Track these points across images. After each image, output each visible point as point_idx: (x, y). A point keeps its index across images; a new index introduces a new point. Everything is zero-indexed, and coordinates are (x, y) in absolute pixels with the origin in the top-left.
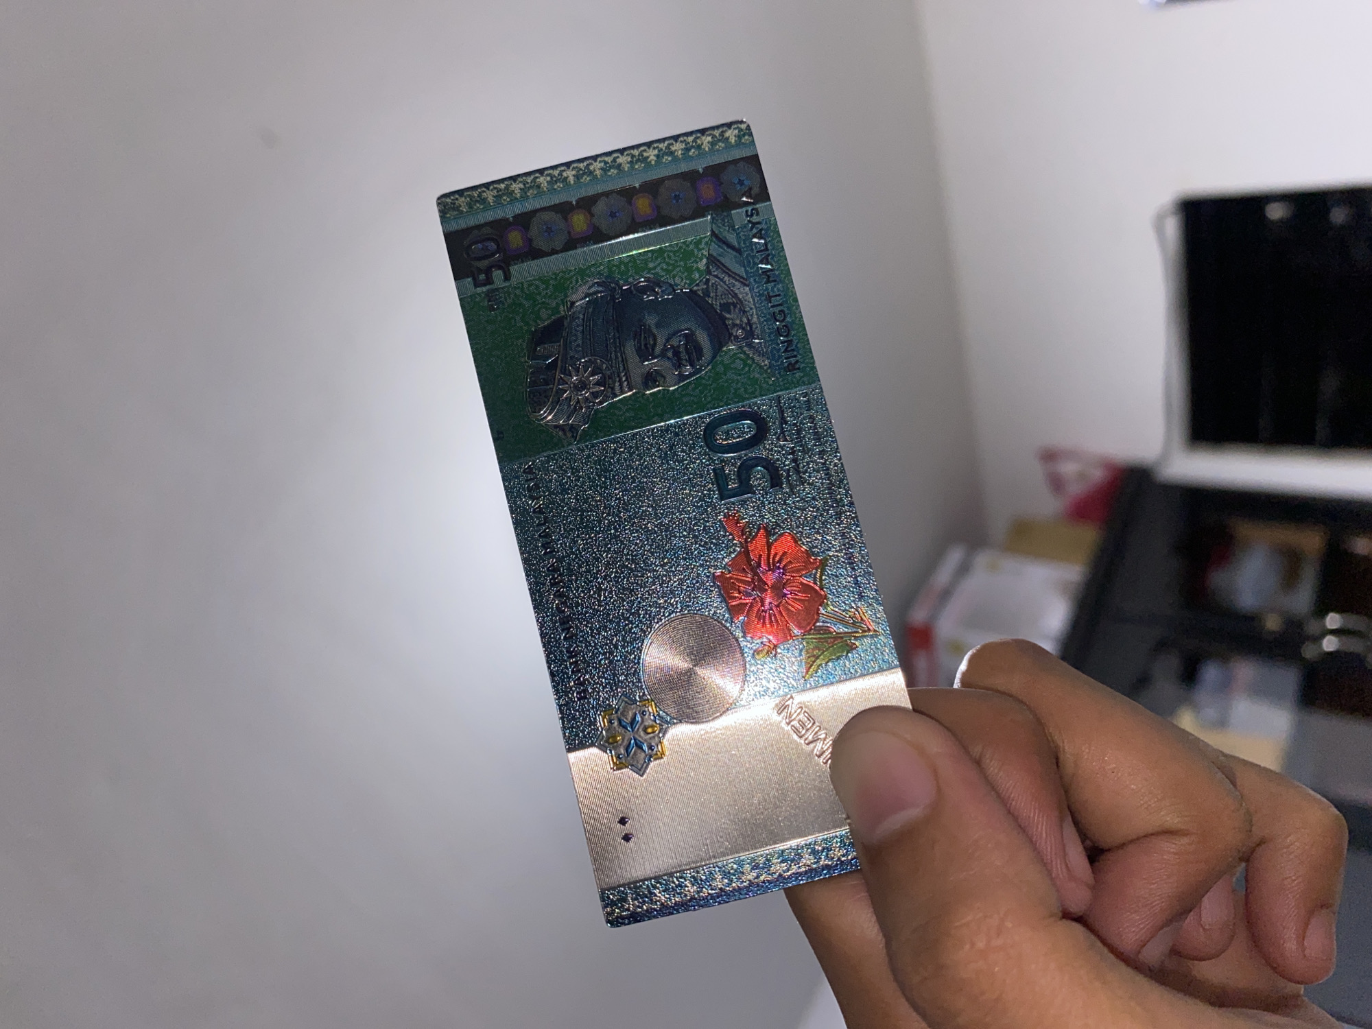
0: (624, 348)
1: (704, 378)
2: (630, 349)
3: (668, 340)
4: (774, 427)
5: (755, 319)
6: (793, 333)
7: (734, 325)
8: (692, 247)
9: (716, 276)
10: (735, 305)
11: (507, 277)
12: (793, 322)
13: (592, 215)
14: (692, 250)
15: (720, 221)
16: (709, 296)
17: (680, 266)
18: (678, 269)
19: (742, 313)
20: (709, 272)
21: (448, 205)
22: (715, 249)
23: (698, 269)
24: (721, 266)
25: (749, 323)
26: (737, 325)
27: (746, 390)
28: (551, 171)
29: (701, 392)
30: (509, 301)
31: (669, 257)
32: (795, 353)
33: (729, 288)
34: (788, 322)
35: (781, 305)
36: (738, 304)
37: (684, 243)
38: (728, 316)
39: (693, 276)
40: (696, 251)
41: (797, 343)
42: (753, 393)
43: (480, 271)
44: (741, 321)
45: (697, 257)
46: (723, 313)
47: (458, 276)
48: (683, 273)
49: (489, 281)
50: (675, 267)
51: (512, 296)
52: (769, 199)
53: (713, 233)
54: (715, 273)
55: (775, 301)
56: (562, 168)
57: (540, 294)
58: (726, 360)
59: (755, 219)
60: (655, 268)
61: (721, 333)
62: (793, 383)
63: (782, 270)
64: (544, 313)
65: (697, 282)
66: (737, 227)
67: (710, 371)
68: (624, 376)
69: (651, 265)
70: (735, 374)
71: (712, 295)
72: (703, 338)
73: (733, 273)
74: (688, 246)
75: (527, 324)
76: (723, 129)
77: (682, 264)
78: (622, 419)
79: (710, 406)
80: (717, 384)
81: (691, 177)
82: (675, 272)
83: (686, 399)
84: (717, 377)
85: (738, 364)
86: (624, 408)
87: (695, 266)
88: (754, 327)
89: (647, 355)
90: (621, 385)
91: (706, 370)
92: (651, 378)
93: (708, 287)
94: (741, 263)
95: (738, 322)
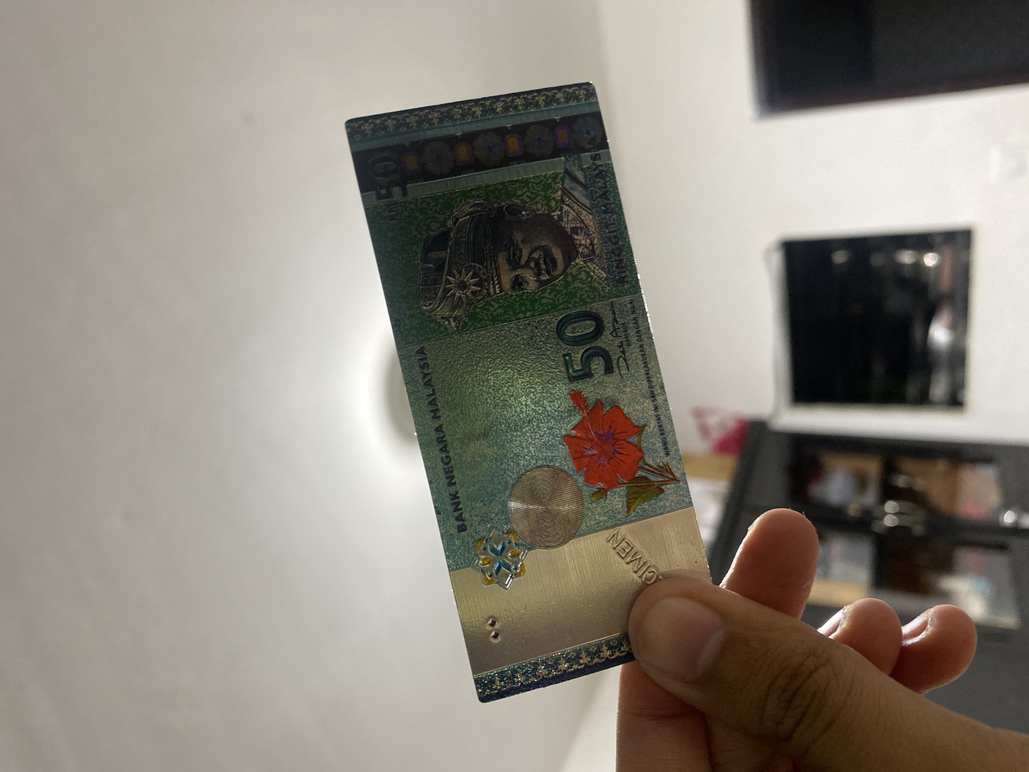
0: (497, 258)
1: (556, 285)
2: (502, 259)
3: (531, 254)
4: (608, 326)
5: (595, 242)
6: (624, 253)
7: (581, 245)
8: (550, 180)
9: (568, 205)
10: (581, 228)
11: (405, 193)
12: (623, 245)
13: (473, 148)
15: (571, 162)
16: (562, 221)
17: (541, 195)
18: (539, 198)
19: (586, 236)
20: (563, 201)
21: (355, 128)
22: (568, 184)
23: (554, 198)
24: (572, 197)
25: (592, 244)
26: (583, 245)
27: (588, 296)
28: (441, 108)
29: (556, 295)
30: (406, 214)
31: (533, 188)
32: (625, 269)
34: (620, 245)
35: (616, 231)
36: (584, 229)
37: (546, 175)
38: (576, 237)
40: (553, 184)
41: (627, 261)
42: (594, 298)
43: (382, 187)
44: (586, 242)
46: (573, 235)
47: (363, 189)
48: (544, 201)
49: (389, 195)
50: (537, 196)
51: (408, 209)
52: (608, 148)
53: (566, 171)
54: (568, 203)
55: (612, 228)
56: (450, 107)
57: (431, 209)
58: (574, 271)
59: (598, 162)
60: (522, 195)
61: (570, 252)
62: (622, 292)
63: (617, 204)
64: (434, 226)
65: (554, 209)
66: (584, 167)
67: (562, 279)
68: (497, 280)
69: (519, 193)
70: (581, 283)
71: (565, 220)
72: (557, 253)
73: (581, 203)
74: (547, 180)
75: (420, 233)
76: (575, 88)
77: (543, 193)
78: (495, 314)
79: (561, 306)
80: (567, 290)
81: (551, 125)
82: (537, 200)
83: (544, 301)
84: (567, 285)
85: (583, 276)
86: (496, 306)
87: (553, 196)
88: (596, 247)
89: (514, 264)
90: (494, 287)
91: (560, 279)
92: (518, 283)
93: (562, 214)
94: (587, 196)
95: (583, 242)
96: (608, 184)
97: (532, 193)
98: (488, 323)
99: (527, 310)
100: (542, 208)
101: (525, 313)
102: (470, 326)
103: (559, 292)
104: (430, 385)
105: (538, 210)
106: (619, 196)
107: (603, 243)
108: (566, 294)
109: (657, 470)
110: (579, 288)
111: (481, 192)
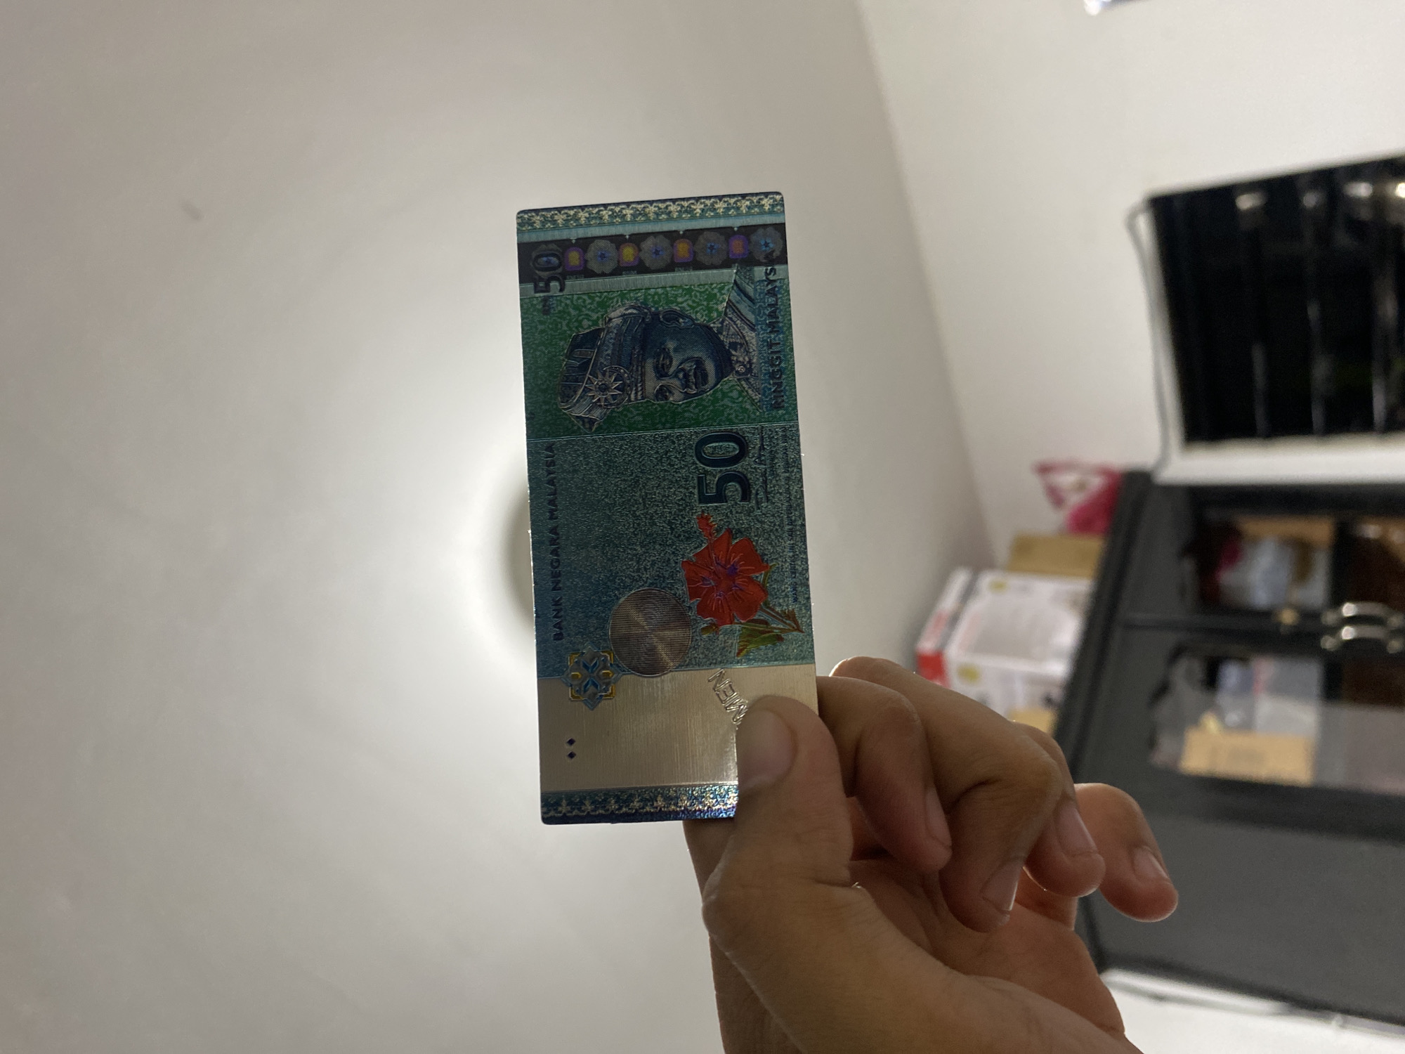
0: (645, 364)
2: (649, 365)
3: (681, 364)
4: (753, 452)
5: (755, 361)
6: (784, 376)
7: (738, 361)
8: (715, 290)
9: (731, 319)
10: (741, 345)
11: (562, 289)
12: (786, 368)
13: (640, 250)
14: (716, 294)
16: (721, 334)
17: (703, 305)
18: (701, 307)
19: (745, 353)
20: (726, 314)
21: (526, 219)
22: (734, 296)
23: (717, 310)
24: (736, 311)
25: (750, 362)
26: (740, 362)
27: (737, 416)
28: (613, 207)
29: (700, 411)
30: (560, 308)
31: (696, 296)
32: (783, 394)
33: (740, 330)
34: (782, 367)
35: (779, 352)
36: (744, 345)
37: (711, 285)
38: (734, 353)
39: (712, 315)
40: (718, 294)
42: (742, 420)
43: (541, 280)
44: (744, 359)
45: (718, 300)
46: (731, 350)
47: (523, 279)
48: (704, 311)
49: (547, 289)
50: (699, 305)
51: (563, 304)
52: (786, 263)
54: (730, 316)
55: (775, 349)
56: (623, 206)
57: (585, 307)
59: (771, 277)
60: (682, 303)
61: (725, 365)
62: (776, 417)
63: (785, 323)
64: (586, 323)
65: (715, 321)
66: (756, 281)
67: (711, 395)
68: (640, 386)
69: (680, 300)
70: (731, 402)
71: (724, 333)
72: (710, 367)
73: (745, 318)
74: (713, 289)
76: (761, 196)
77: (705, 303)
78: (632, 421)
79: (705, 423)
80: (714, 407)
81: (727, 232)
82: (698, 309)
83: (686, 415)
84: (716, 400)
85: (735, 394)
86: (635, 413)
87: (715, 306)
88: (753, 366)
89: (661, 372)
90: (636, 393)
91: (708, 394)
92: (662, 393)
93: (722, 327)
94: (753, 313)
95: (741, 359)
96: (779, 300)
97: (694, 302)
98: (623, 428)
99: (667, 422)
100: (702, 317)
101: (664, 424)
103: (705, 407)
104: (553, 484)
105: (697, 319)
106: (790, 315)
107: (763, 362)
108: (712, 411)
109: (781, 616)
110: (728, 406)
111: (639, 294)
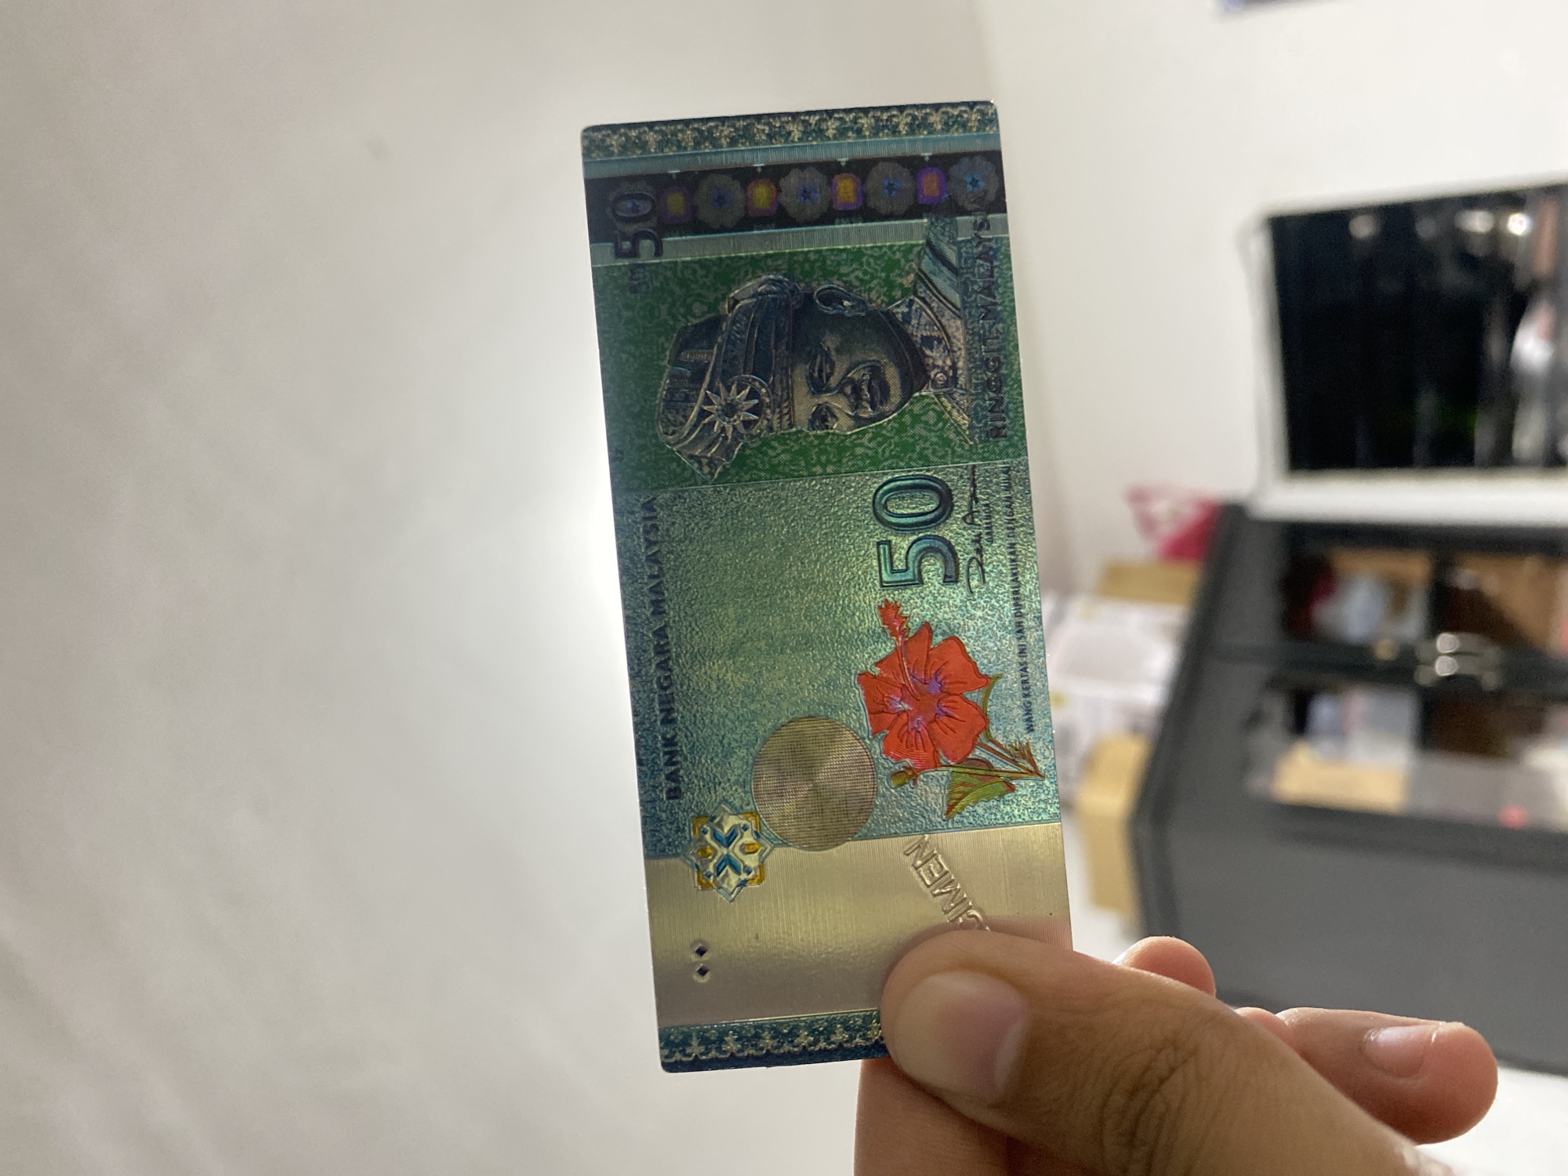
0: (792, 371)
1: (884, 428)
2: (799, 375)
3: (848, 371)
4: (961, 505)
5: (960, 364)
6: (1005, 389)
7: (935, 366)
8: (898, 256)
9: (923, 299)
10: (940, 341)
11: (658, 252)
12: (1008, 375)
13: (779, 190)
14: (899, 261)
15: (939, 228)
17: (880, 278)
18: (876, 282)
19: (946, 351)
21: (596, 140)
22: (927, 264)
23: (901, 285)
24: (931, 286)
25: (954, 367)
26: (938, 367)
27: (935, 452)
28: (735, 123)
30: (657, 284)
31: (869, 265)
32: (1004, 415)
33: (937, 317)
34: (1002, 373)
35: (998, 350)
36: (944, 340)
37: (891, 247)
39: (894, 293)
40: (903, 262)
41: (1009, 403)
42: (942, 457)
43: (625, 237)
44: (944, 362)
45: (903, 270)
46: (924, 348)
47: (597, 233)
48: (882, 288)
49: (633, 253)
50: (873, 278)
51: (661, 278)
52: (1005, 211)
53: (929, 243)
54: (923, 295)
55: (993, 345)
56: (751, 121)
57: (696, 282)
58: (917, 408)
59: (985, 234)
60: (847, 275)
61: (915, 374)
62: (994, 452)
63: (1006, 306)
64: (697, 308)
65: (898, 303)
66: (959, 239)
67: (895, 419)
68: (786, 407)
69: (844, 270)
70: (926, 429)
71: (914, 322)
72: (892, 376)
73: (945, 298)
74: (894, 253)
75: (675, 318)
76: (963, 108)
77: (883, 275)
78: (775, 461)
79: (886, 463)
80: (901, 438)
81: (913, 164)
82: (872, 285)
83: (859, 451)
84: (901, 429)
85: (931, 417)
86: (780, 449)
87: (899, 280)
88: (959, 372)
89: (818, 386)
90: (781, 418)
91: (891, 417)
92: (822, 417)
93: (910, 310)
94: (956, 289)
95: (940, 363)
96: (996, 270)
97: (865, 273)
98: (763, 474)
99: (829, 462)
100: (878, 297)
101: (824, 466)
102: (733, 476)
103: (886, 438)
104: (657, 562)
105: (871, 301)
106: (1013, 293)
107: (973, 367)
108: (896, 445)
109: (1009, 752)
110: (921, 437)
111: (780, 262)
